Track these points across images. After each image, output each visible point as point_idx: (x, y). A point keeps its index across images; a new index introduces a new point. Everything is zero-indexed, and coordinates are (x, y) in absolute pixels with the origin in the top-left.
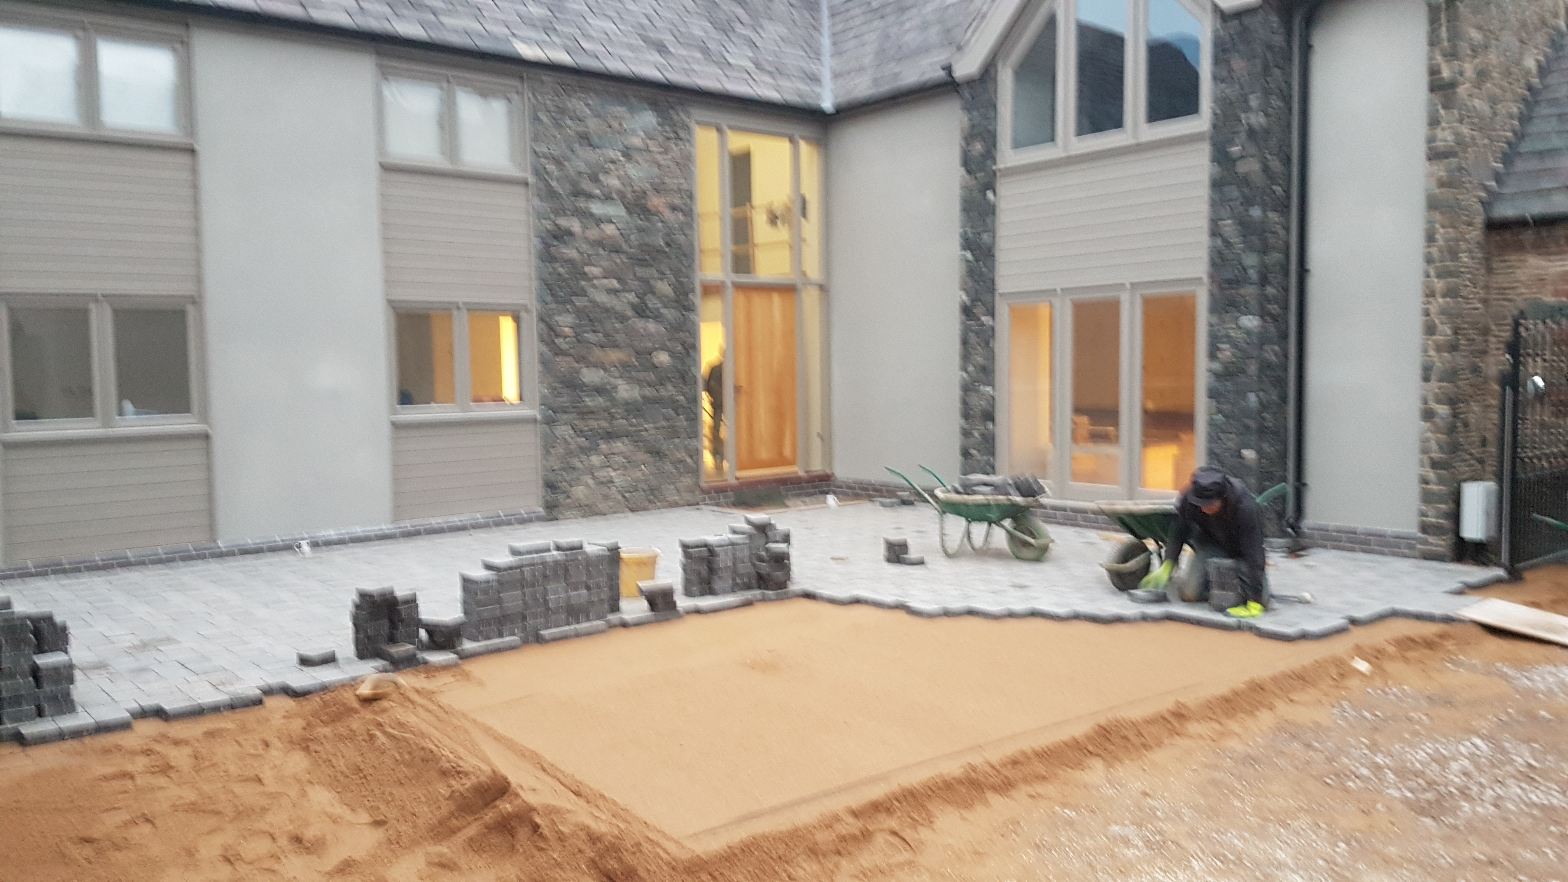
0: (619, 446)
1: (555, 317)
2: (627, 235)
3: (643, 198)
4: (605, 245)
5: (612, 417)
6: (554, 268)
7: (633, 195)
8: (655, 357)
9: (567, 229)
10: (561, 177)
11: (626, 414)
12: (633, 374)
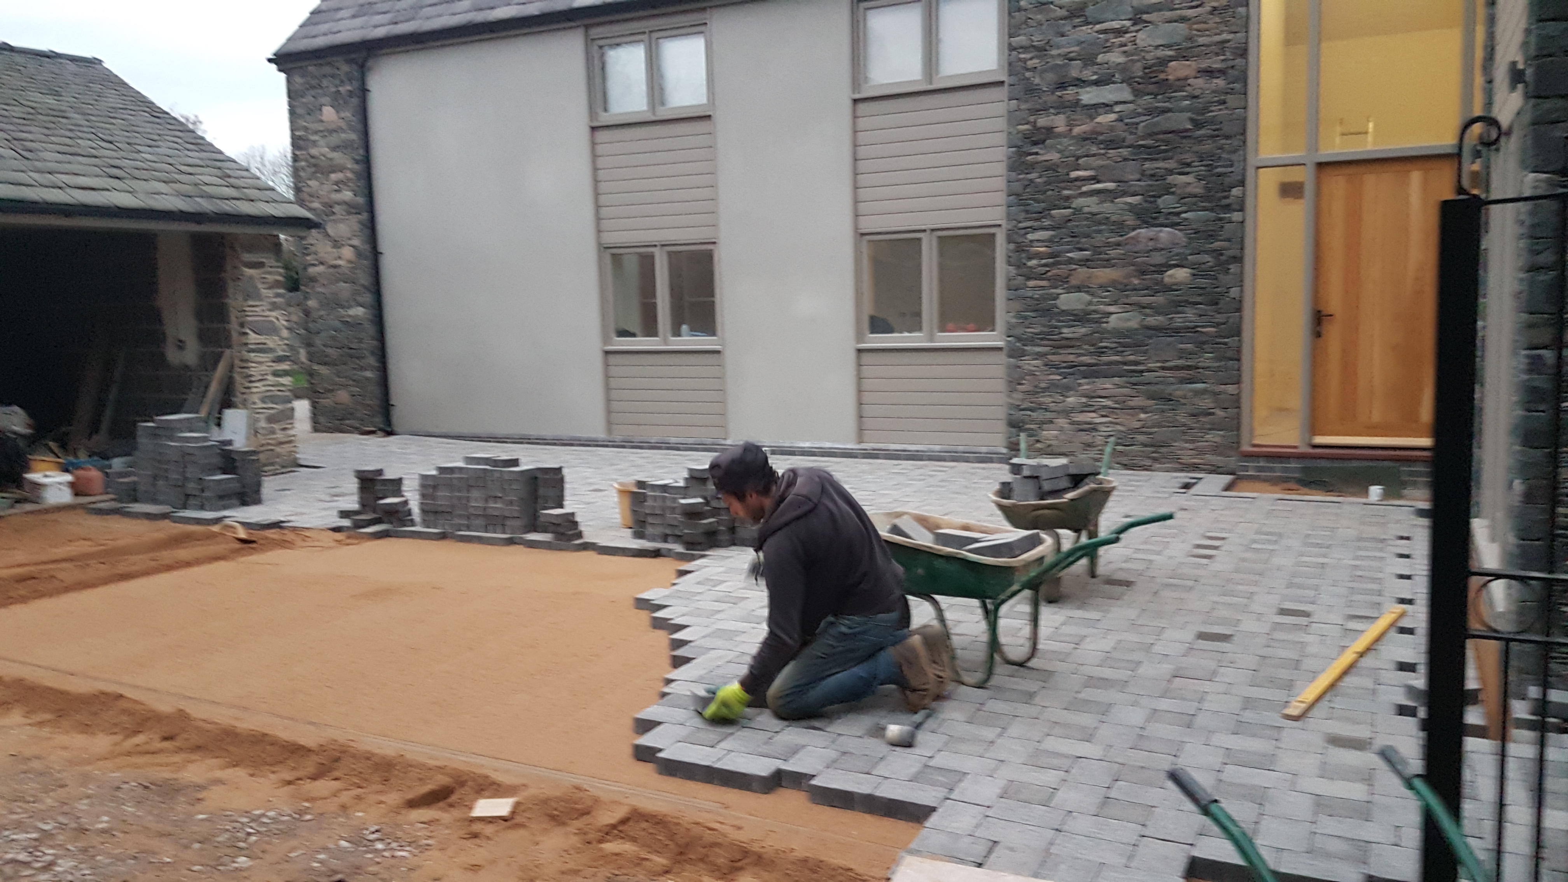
1: (1030, 237)
2: (1133, 124)
3: (1162, 72)
4: (1101, 142)
5: (1101, 352)
6: (1031, 181)
7: (1147, 71)
8: (1170, 276)
9: (1050, 130)
10: (1045, 71)
11: (1120, 349)
12: (1134, 299)
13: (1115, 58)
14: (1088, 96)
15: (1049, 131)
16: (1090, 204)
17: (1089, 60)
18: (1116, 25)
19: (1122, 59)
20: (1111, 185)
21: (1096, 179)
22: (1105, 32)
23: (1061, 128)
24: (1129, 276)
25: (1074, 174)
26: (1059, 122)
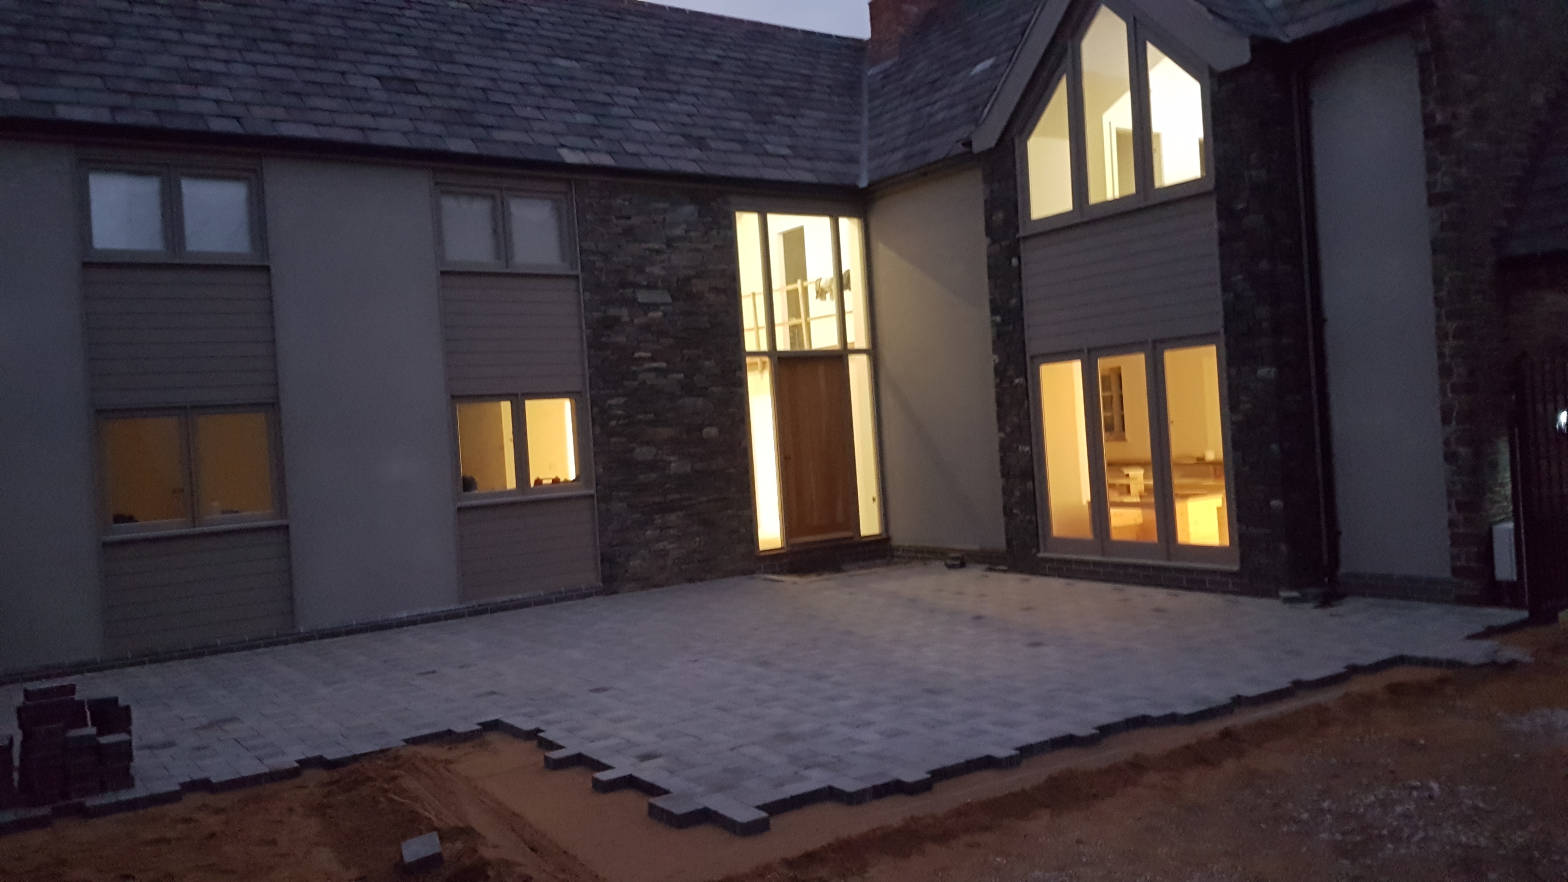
0: (672, 518)
1: (610, 402)
2: (673, 320)
3: (688, 286)
4: (654, 332)
5: (666, 492)
6: (606, 357)
7: (679, 283)
8: (706, 433)
10: (609, 272)
11: (679, 489)
12: (685, 450)
13: (657, 270)
14: (643, 296)
15: (617, 319)
16: (650, 378)
17: (641, 270)
18: (656, 246)
19: (663, 273)
20: (664, 365)
21: (652, 359)
22: (649, 250)
23: (625, 318)
24: (680, 433)
25: (637, 355)
26: (624, 314)
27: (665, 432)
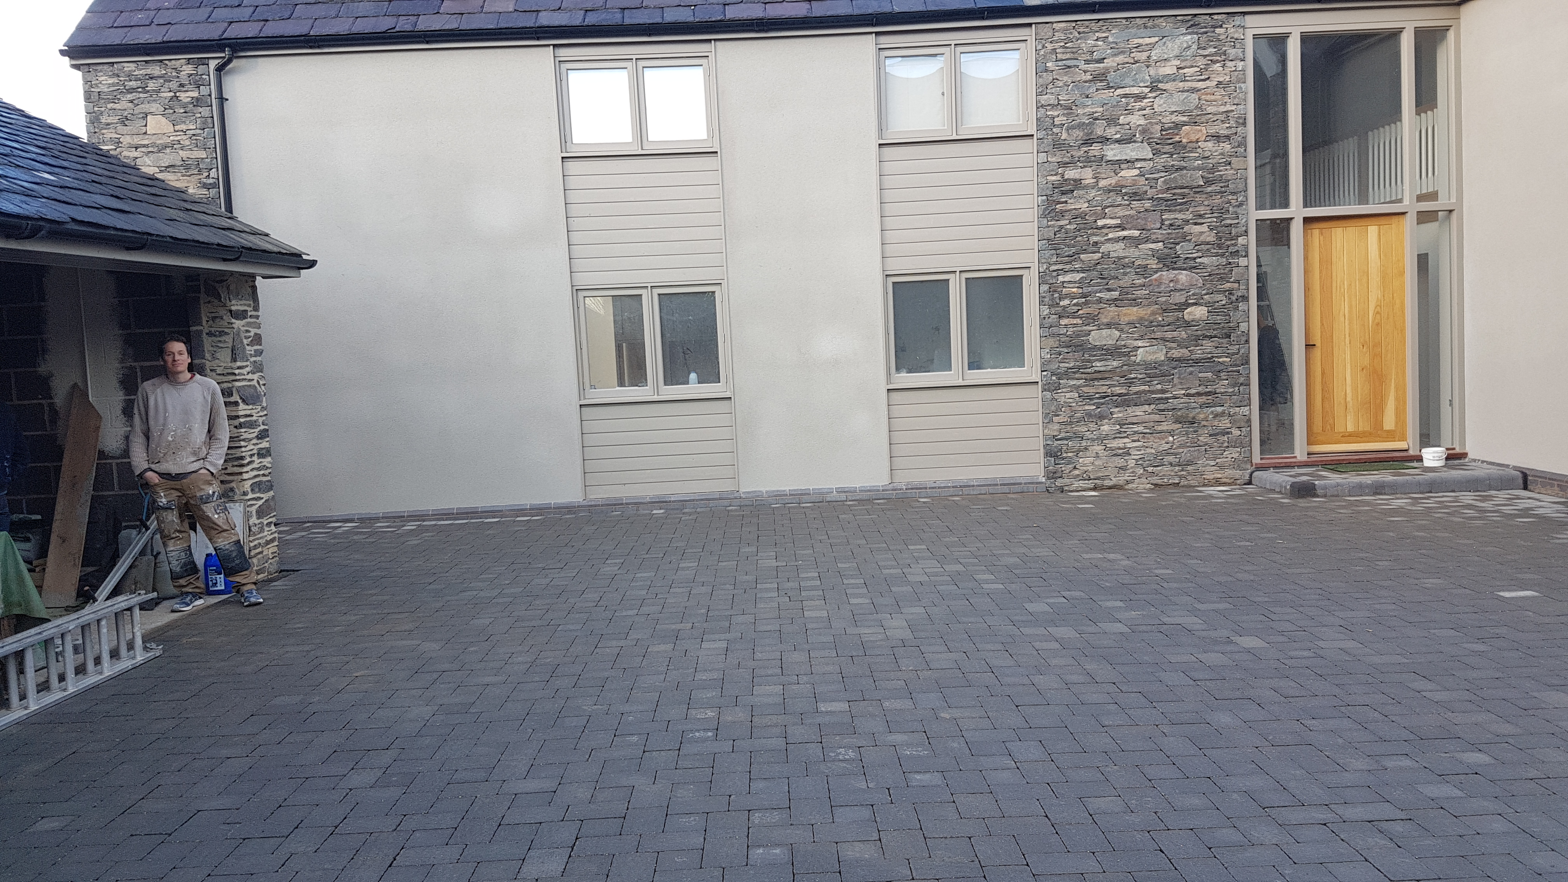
0: (1137, 412)
1: (1061, 279)
2: (1154, 179)
3: (1177, 134)
4: (1126, 194)
5: (1130, 383)
6: (1061, 227)
7: (1164, 133)
8: (1189, 313)
9: (1078, 182)
10: (1073, 128)
11: (1148, 379)
12: (1158, 335)
14: (1112, 152)
17: (1112, 120)
18: (1136, 90)
19: (1142, 122)
20: (1136, 233)
21: (1121, 227)
22: (1125, 96)
23: (1088, 181)
24: (1153, 313)
25: (1100, 223)
26: (1087, 175)
27: (1133, 313)
